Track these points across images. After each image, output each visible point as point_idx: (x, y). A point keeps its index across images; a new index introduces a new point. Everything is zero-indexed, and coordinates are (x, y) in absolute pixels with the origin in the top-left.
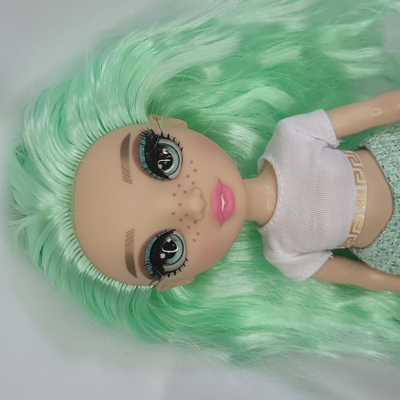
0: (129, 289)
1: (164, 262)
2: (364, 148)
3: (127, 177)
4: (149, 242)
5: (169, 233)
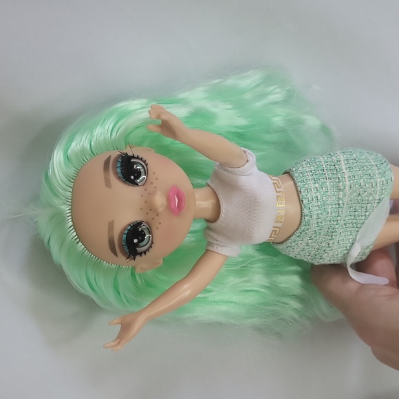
1: (137, 245)
3: (108, 184)
4: (125, 229)
5: (139, 224)
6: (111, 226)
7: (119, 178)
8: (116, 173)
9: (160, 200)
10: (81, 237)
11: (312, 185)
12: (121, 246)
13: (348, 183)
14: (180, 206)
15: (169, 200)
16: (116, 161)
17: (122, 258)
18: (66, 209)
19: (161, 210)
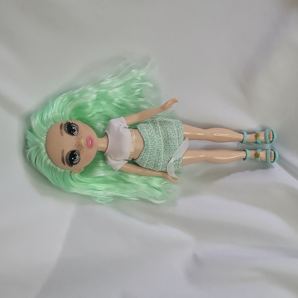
0: (63, 171)
1: (73, 160)
2: (136, 128)
4: (68, 153)
5: (74, 151)
6: (63, 152)
7: (66, 132)
8: (65, 130)
9: (83, 142)
10: (49, 157)
11: (145, 130)
12: (67, 160)
13: (160, 131)
14: (92, 145)
15: (87, 141)
16: (65, 125)
17: (67, 166)
18: (43, 145)
19: (83, 145)
